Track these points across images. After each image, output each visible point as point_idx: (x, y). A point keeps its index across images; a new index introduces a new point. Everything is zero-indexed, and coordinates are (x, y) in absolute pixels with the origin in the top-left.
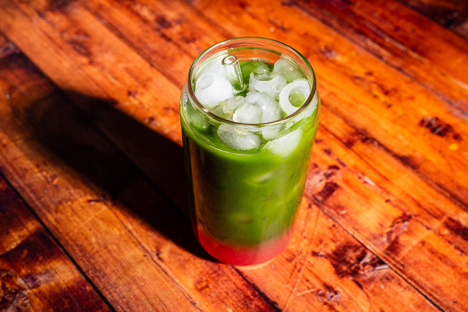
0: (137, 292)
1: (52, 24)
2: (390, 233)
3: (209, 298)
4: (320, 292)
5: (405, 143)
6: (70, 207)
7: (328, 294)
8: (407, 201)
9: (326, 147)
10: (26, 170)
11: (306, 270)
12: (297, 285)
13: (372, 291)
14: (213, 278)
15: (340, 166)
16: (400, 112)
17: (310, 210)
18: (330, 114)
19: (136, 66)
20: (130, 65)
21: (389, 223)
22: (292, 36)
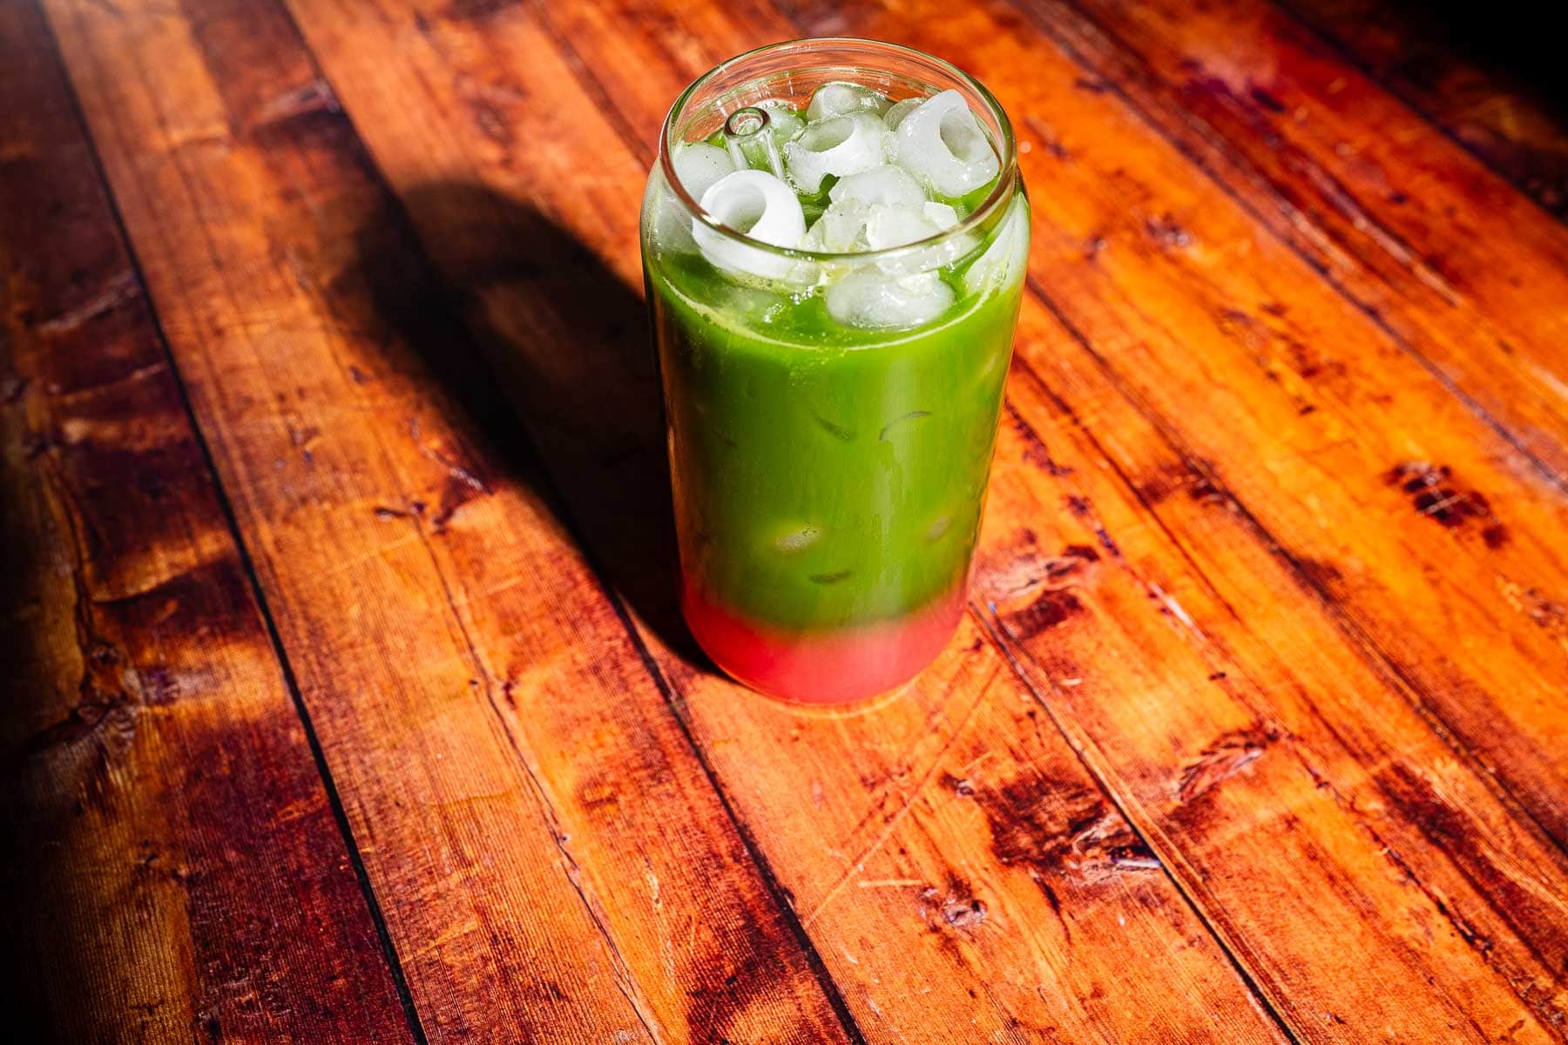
0: (417, 773)
1: (442, 52)
2: (1195, 771)
3: (606, 833)
4: (928, 894)
5: (1323, 522)
6: (326, 515)
7: (953, 904)
8: (1279, 689)
9: (1078, 493)
10: (249, 401)
11: (910, 820)
12: (866, 858)
13: (1087, 927)
14: (637, 781)
15: (1102, 551)
16: (1335, 431)
17: (974, 658)
18: (1119, 401)
19: (619, 189)
20: (606, 183)
21: (1203, 743)
22: (1078, 172)
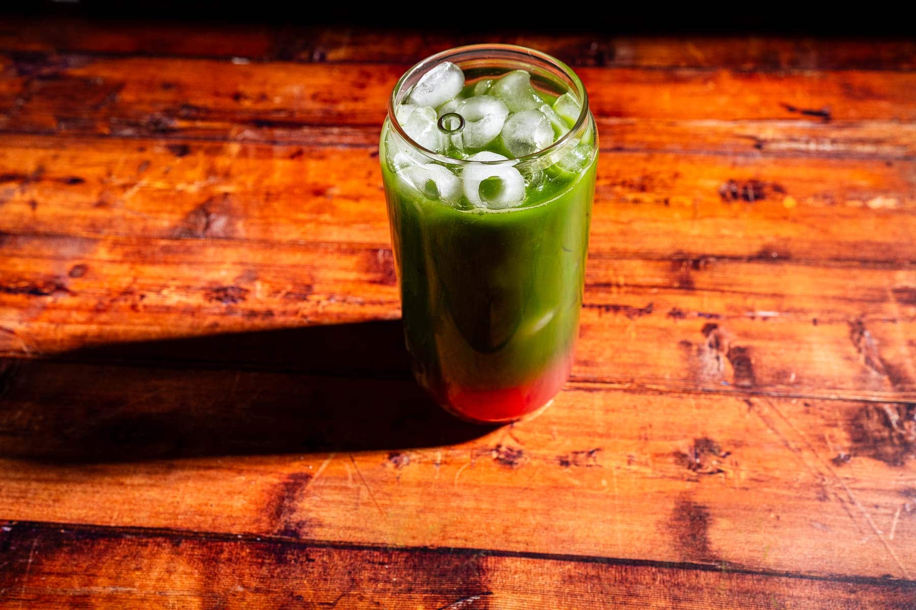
2: (868, 360)
4: (908, 510)
5: (740, 234)
8: (831, 305)
9: (669, 310)
11: (857, 492)
12: (874, 526)
15: (713, 321)
16: (688, 202)
17: (757, 409)
18: (615, 263)
21: (853, 350)
